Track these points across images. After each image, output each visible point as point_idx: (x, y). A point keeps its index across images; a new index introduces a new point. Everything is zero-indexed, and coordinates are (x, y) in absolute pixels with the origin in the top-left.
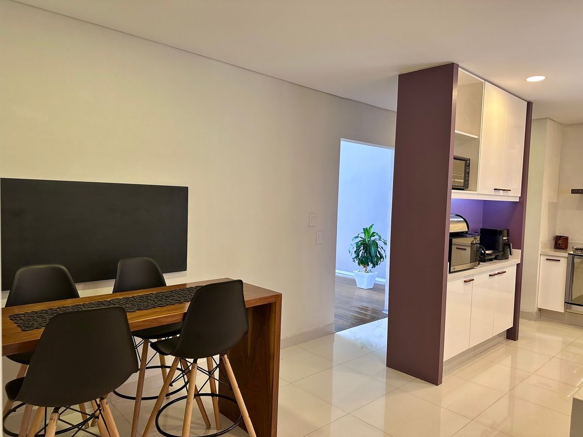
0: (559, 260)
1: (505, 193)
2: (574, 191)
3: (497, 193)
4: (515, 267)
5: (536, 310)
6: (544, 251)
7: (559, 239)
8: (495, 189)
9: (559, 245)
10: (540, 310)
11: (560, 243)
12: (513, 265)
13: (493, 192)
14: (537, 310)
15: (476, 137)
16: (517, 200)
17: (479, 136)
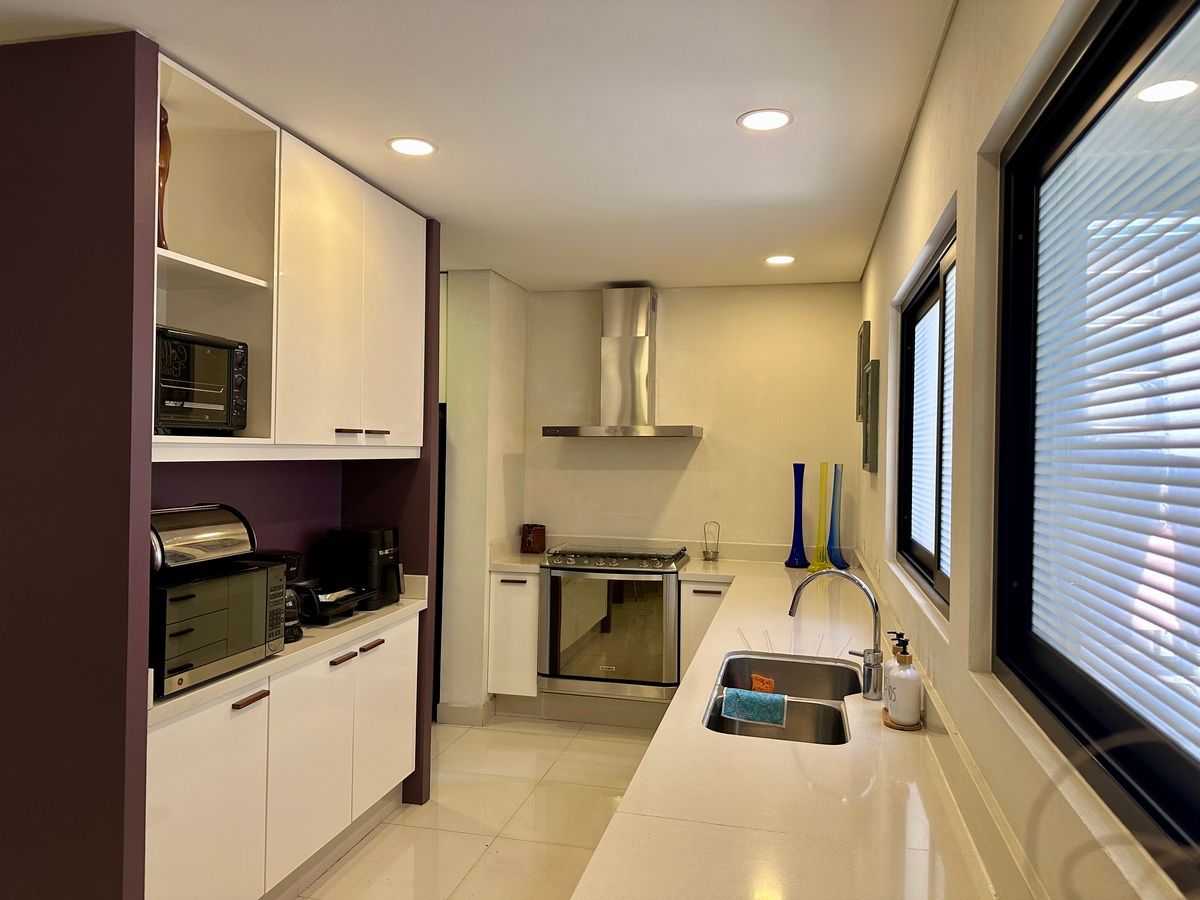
0: (525, 582)
1: (375, 440)
2: (548, 431)
3: (346, 439)
4: (417, 619)
5: (483, 699)
6: (495, 562)
7: (529, 533)
8: (338, 431)
9: (530, 545)
10: (495, 695)
11: (531, 539)
12: (411, 617)
13: (333, 439)
14: (488, 699)
15: (262, 283)
16: (415, 455)
17: (270, 280)
